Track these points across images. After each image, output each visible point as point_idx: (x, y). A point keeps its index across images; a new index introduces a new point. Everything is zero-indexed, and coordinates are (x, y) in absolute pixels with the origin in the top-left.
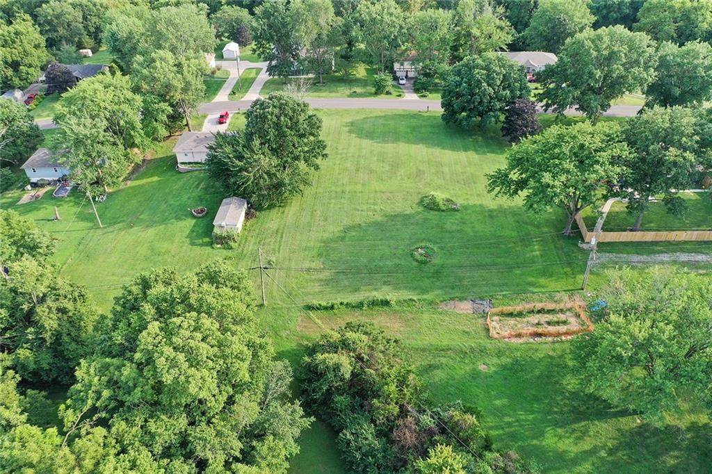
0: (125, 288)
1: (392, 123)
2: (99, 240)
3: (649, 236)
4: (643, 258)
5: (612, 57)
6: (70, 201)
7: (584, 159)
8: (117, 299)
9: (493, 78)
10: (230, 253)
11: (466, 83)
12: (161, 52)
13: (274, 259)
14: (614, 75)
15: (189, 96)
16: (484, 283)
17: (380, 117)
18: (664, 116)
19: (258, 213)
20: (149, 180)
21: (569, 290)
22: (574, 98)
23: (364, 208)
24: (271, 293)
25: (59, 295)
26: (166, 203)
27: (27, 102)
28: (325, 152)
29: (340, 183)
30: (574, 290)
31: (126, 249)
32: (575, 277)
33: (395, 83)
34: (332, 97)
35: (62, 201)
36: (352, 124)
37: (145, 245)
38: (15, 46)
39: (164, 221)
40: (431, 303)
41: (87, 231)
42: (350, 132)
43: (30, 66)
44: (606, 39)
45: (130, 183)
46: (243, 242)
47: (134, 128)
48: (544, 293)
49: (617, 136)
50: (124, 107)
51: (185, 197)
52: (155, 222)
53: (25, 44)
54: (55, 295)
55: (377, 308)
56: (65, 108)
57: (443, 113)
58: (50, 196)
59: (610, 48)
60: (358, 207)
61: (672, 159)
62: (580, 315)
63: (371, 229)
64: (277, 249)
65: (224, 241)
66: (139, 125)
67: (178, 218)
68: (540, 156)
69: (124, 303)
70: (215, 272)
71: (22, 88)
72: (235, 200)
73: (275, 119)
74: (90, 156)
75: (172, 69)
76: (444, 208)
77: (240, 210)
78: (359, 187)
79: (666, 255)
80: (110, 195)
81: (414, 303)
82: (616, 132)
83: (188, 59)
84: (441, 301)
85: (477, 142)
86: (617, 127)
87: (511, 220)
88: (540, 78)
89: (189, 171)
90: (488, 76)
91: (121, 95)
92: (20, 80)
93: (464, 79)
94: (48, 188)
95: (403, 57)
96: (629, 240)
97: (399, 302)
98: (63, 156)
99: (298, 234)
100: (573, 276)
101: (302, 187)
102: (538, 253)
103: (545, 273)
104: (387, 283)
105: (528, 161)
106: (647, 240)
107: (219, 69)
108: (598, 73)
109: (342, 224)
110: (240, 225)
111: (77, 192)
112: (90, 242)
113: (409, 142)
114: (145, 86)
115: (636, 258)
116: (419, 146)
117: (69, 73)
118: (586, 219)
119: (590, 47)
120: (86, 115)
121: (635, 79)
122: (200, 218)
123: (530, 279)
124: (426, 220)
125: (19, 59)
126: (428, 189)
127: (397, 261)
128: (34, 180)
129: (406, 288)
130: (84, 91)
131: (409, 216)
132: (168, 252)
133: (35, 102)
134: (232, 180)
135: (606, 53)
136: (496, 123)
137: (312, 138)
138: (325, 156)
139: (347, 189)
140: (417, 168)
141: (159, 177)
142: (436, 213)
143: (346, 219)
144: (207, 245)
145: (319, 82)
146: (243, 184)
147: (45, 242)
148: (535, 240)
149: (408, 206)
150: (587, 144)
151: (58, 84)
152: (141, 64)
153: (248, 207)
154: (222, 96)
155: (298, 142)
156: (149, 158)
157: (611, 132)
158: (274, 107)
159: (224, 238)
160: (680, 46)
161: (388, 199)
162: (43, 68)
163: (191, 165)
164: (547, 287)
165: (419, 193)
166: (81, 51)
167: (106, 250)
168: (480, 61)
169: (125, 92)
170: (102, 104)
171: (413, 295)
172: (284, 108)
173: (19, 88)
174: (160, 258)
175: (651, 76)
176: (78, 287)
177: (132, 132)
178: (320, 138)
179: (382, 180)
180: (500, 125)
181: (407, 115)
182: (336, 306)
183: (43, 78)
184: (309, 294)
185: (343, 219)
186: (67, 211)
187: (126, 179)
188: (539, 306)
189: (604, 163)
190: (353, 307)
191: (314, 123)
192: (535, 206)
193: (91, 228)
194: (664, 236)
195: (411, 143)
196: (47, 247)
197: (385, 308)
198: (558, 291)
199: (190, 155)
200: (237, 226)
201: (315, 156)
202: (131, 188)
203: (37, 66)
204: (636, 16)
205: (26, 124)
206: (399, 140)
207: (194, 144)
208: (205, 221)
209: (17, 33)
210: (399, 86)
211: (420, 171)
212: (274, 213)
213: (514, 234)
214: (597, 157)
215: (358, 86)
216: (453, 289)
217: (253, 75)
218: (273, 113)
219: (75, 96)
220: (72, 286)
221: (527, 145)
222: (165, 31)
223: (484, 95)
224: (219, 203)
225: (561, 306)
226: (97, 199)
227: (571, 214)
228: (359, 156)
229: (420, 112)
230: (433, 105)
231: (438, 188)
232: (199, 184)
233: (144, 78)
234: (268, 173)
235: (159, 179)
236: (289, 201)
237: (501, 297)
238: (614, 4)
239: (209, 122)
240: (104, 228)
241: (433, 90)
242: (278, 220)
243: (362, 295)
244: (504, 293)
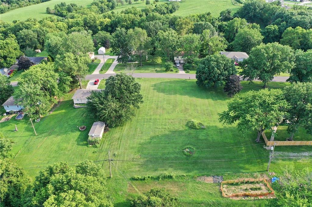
0: (41, 172)
1: (173, 85)
2: (34, 141)
3: (298, 143)
4: (296, 154)
5: (274, 56)
6: (23, 121)
7: (266, 107)
8: (37, 178)
9: (220, 66)
10: (96, 149)
11: (207, 68)
12: (68, 54)
13: (116, 153)
14: (276, 65)
15: (81, 73)
16: (218, 167)
17: (167, 82)
19: (110, 129)
20: (60, 111)
21: (260, 172)
22: (257, 75)
23: (160, 127)
24: (115, 171)
26: (67, 123)
27: (9, 74)
28: (142, 100)
29: (149, 114)
30: (263, 171)
31: (47, 146)
32: (263, 164)
33: (174, 65)
34: (146, 73)
35: (19, 121)
36: (155, 85)
37: (56, 145)
38: (6, 49)
39: (66, 132)
40: (193, 177)
41: (29, 137)
42: (154, 89)
43: (12, 58)
44: (271, 49)
45: (51, 113)
46: (102, 144)
47: (54, 88)
48: (248, 173)
49: (281, 96)
50: (50, 79)
51: (76, 121)
52: (62, 133)
53: (10, 48)
55: (166, 180)
56: (22, 79)
57: (197, 81)
58: (14, 119)
59: (273, 53)
60: (157, 127)
62: (267, 185)
63: (163, 138)
64: (118, 148)
65: (93, 143)
66: (57, 86)
67: (72, 131)
68: (244, 106)
69: (40, 180)
71: (8, 68)
72: (99, 123)
73: (119, 85)
74: (33, 101)
75: (73, 61)
76: (198, 128)
77: (102, 128)
78: (158, 117)
79: (307, 153)
80: (42, 119)
81: (184, 177)
83: (81, 57)
84: (198, 177)
85: (213, 94)
86: (279, 92)
87: (230, 134)
88: (241, 65)
89: (79, 108)
90: (217, 65)
91: (49, 73)
92: (7, 64)
93: (206, 66)
94: (14, 115)
95: (178, 54)
96: (288, 145)
97: (177, 177)
98: (20, 101)
99: (129, 140)
100: (262, 164)
101: (131, 117)
102: (244, 151)
103: (248, 162)
104: (171, 166)
105: (238, 108)
106: (297, 145)
107: (96, 59)
108: (268, 64)
109: (150, 135)
110: (101, 136)
111: (26, 117)
112: (30, 142)
113: (181, 94)
114: (60, 69)
115: (291, 154)
116: (185, 96)
117: (28, 61)
118: (266, 133)
119: (264, 52)
120: (32, 83)
121: (285, 66)
122: (83, 131)
123: (241, 165)
124: (190, 134)
125: (7, 55)
126: (190, 118)
127: (176, 155)
128: (8, 111)
129: (180, 169)
130: (32, 72)
131: (182, 132)
132: (66, 148)
133: (13, 73)
134: (98, 114)
135: (271, 55)
136: (221, 86)
137: (136, 94)
138: (142, 102)
139: (153, 117)
140: (185, 107)
141: (65, 110)
142: (195, 130)
143: (151, 133)
144: (85, 145)
145: (140, 65)
146: (103, 116)
148: (242, 144)
149: (181, 127)
150: (267, 101)
151: (24, 65)
152: (59, 59)
153: (105, 126)
154: (96, 72)
155: (130, 96)
156: (61, 101)
157: (278, 95)
158: (119, 80)
159: (93, 142)
160: (304, 51)
161: (171, 123)
162: (17, 58)
163: (80, 105)
164: (249, 169)
165: (186, 120)
166: (36, 50)
167: (37, 147)
168: (213, 58)
169: (51, 72)
170: (40, 78)
171: (184, 173)
172: (123, 81)
173: (6, 67)
174: (62, 152)
175: (293, 65)
177: (54, 90)
178: (140, 94)
179: (169, 113)
180: (223, 86)
181: (180, 81)
182: (146, 179)
183: (17, 63)
184: (133, 172)
185: (150, 133)
186: (21, 127)
187: (50, 111)
188: (246, 180)
189: (276, 110)
190: (154, 179)
191: (137, 87)
192: (243, 130)
193: (31, 135)
194: (304, 143)
195: (182, 95)
196: (8, 147)
197: (170, 180)
198: (255, 172)
199: (80, 100)
200: (100, 136)
201: (137, 102)
202: (52, 115)
203: (15, 58)
204: (281, 36)
205: (6, 85)
206: (177, 94)
207: (82, 95)
208: (85, 133)
209: (7, 44)
210: (176, 67)
211: (186, 109)
212: (118, 129)
213: (232, 141)
214: (273, 107)
215: (158, 67)
216: (203, 170)
217: (111, 62)
218: (117, 83)
219: (27, 74)
221: (237, 98)
222: (70, 44)
223: (216, 73)
224: (91, 124)
225: (257, 180)
226: (35, 121)
227: (260, 132)
228: (158, 101)
229: (186, 79)
230: (192, 76)
231: (195, 117)
232: (83, 114)
233: (60, 65)
234: (116, 111)
235: (65, 111)
236: (125, 123)
237: (227, 175)
238: (272, 31)
239: (90, 84)
240: (38, 135)
241: (192, 69)
242: (119, 133)
243: (159, 173)
244: (229, 173)
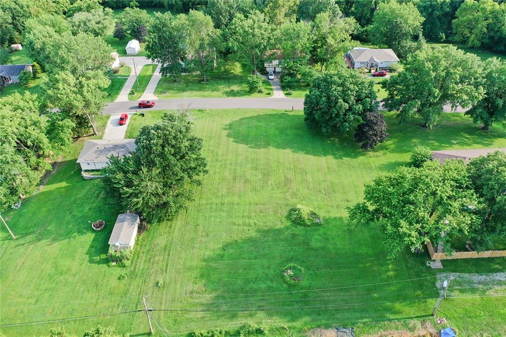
1: (262, 124)
2: (11, 253)
3: (487, 254)
4: (483, 278)
5: (448, 77)
10: (123, 272)
12: (64, 74)
13: (161, 281)
17: (253, 118)
19: (149, 226)
20: (58, 185)
21: (421, 317)
23: (241, 222)
26: (70, 213)
30: (425, 316)
31: (33, 265)
32: (426, 302)
33: (263, 78)
34: (214, 97)
36: (230, 126)
37: (50, 262)
39: (68, 234)
40: (300, 331)
41: (2, 243)
42: (229, 136)
45: (43, 189)
46: (135, 259)
48: (399, 320)
51: (87, 208)
52: (61, 235)
55: (252, 336)
60: (235, 221)
63: (246, 246)
64: (164, 269)
65: (119, 260)
67: (80, 232)
72: (128, 216)
76: (309, 223)
77: (133, 226)
78: (236, 199)
79: (502, 274)
80: (25, 201)
81: (285, 331)
84: (309, 329)
85: (334, 144)
89: (92, 179)
96: (469, 257)
97: (271, 330)
99: (183, 252)
100: (423, 300)
101: (186, 202)
102: (391, 273)
103: (400, 297)
104: (260, 308)
107: (122, 66)
109: (221, 240)
110: (132, 243)
113: (278, 146)
115: (476, 278)
116: (286, 151)
119: (430, 69)
122: (99, 231)
123: (387, 304)
124: (294, 236)
126: (295, 201)
127: (269, 283)
129: (277, 314)
131: (279, 232)
132: (69, 270)
134: (124, 203)
135: (443, 74)
137: (195, 156)
138: (206, 172)
140: (285, 176)
141: (67, 183)
142: (303, 227)
143: (225, 234)
144: (104, 263)
145: (203, 80)
146: (133, 206)
149: (279, 222)
153: (140, 220)
154: (123, 96)
156: (59, 161)
158: (159, 137)
159: (119, 257)
161: (260, 211)
163: (93, 173)
164: (401, 313)
165: (287, 205)
166: (13, 46)
167: (16, 266)
168: (336, 78)
171: (283, 322)
172: (168, 138)
174: (61, 278)
175: (482, 93)
179: (255, 190)
181: (277, 114)
184: (192, 320)
185: (223, 235)
187: (38, 185)
193: (6, 239)
195: (279, 148)
197: (260, 336)
198: (411, 318)
199: (92, 164)
200: (130, 245)
201: (197, 174)
202: (43, 193)
206: (269, 145)
207: (95, 155)
208: (103, 235)
210: (267, 83)
211: (287, 179)
212: (163, 227)
213: (370, 252)
215: (236, 84)
216: (319, 315)
217: (149, 73)
218: (157, 144)
223: (340, 109)
225: (415, 334)
226: (12, 207)
228: (236, 163)
229: (286, 111)
230: (297, 104)
231: (303, 200)
232: (99, 193)
235: (67, 185)
237: (362, 325)
239: (111, 124)
240: (17, 239)
241: (296, 87)
242: (166, 235)
243: (239, 322)
244: (364, 320)
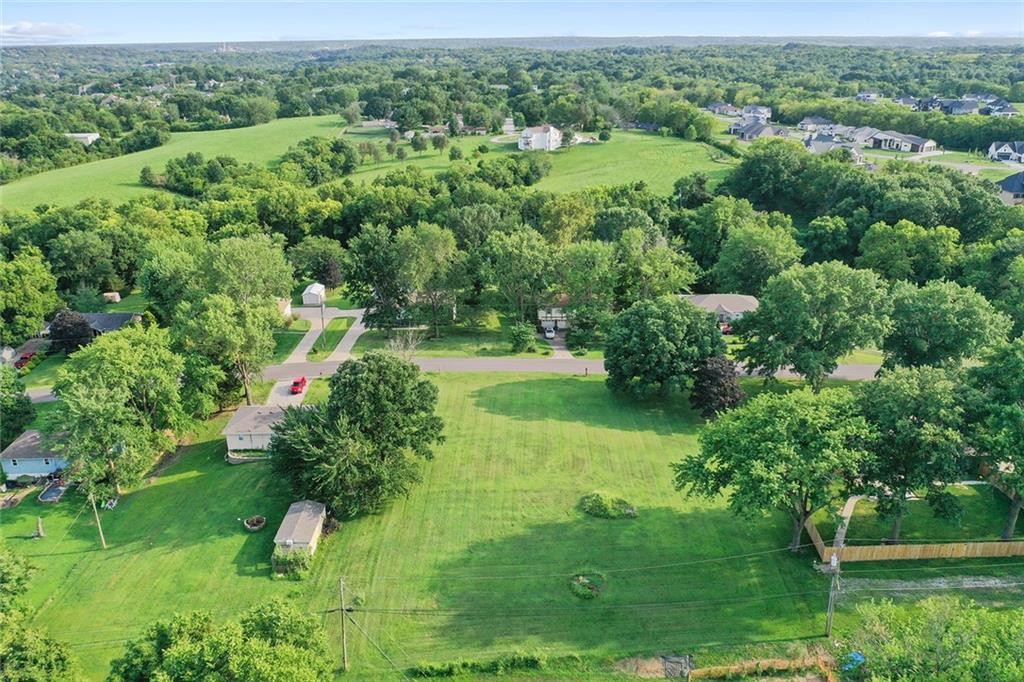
0: (131, 646)
1: (536, 391)
2: (99, 568)
4: (910, 585)
5: (831, 301)
6: (63, 508)
7: (808, 440)
8: (116, 664)
9: (674, 331)
10: (296, 587)
11: (636, 336)
12: (216, 298)
13: (362, 595)
14: (838, 325)
15: (252, 356)
16: (679, 628)
17: (520, 383)
18: (911, 381)
19: (341, 525)
20: (184, 476)
21: (806, 638)
22: (785, 355)
23: (499, 514)
24: (357, 650)
25: (25, 659)
26: (206, 509)
27: (18, 365)
28: (441, 434)
29: (463, 478)
30: (815, 637)
31: (139, 582)
32: (813, 617)
33: (539, 336)
34: (450, 356)
35: (49, 508)
36: (481, 393)
37: (168, 577)
38: (13, 288)
39: (201, 537)
40: (602, 662)
41: (81, 555)
43: (30, 315)
44: (821, 278)
45: (155, 481)
46: (318, 569)
47: (168, 401)
48: (769, 643)
49: (850, 408)
50: (158, 372)
51: (234, 501)
52: (187, 539)
53: (27, 287)
54: (19, 658)
55: (518, 672)
56: (71, 374)
57: (606, 377)
58: (33, 502)
59: (828, 289)
60: (489, 514)
61: (930, 438)
62: (827, 677)
63: (509, 547)
64: (368, 579)
65: (288, 568)
66: (176, 397)
67: (222, 533)
68: (746, 437)
69: (125, 672)
70: (271, 619)
71: (13, 345)
72: (308, 505)
73: (371, 388)
74: (100, 441)
75: (229, 319)
76: (614, 514)
77: (315, 519)
78: (490, 485)
79: (942, 580)
80: (123, 499)
81: (575, 663)
82: (848, 403)
83: (254, 306)
84: (617, 660)
85: (658, 416)
86: (847, 396)
87: (712, 530)
88: (737, 329)
89: (245, 463)
90: (667, 327)
91: (154, 355)
92: (14, 334)
93: (635, 332)
94: (32, 489)
95: (550, 302)
96: (885, 558)
97: (552, 662)
98: (60, 441)
99: (400, 556)
100: (810, 616)
101: (407, 485)
102: (755, 580)
103: (771, 610)
104: (533, 631)
105: (730, 445)
106: (912, 557)
107: (295, 319)
108: (815, 323)
109: (466, 540)
110: (314, 543)
111: (75, 495)
112: (84, 571)
113: (562, 418)
114: (190, 343)
115: (899, 586)
116: (575, 424)
117: (84, 325)
118: (821, 527)
119: (801, 289)
120: (102, 384)
121: (866, 329)
122: (255, 532)
123: (749, 621)
124: (588, 532)
125: (16, 306)
126: (590, 486)
127: (547, 596)
128: (11, 477)
129: (561, 638)
130: (103, 350)
131: (564, 527)
132: (202, 586)
133: (31, 364)
134: (306, 476)
135: (823, 296)
136: (682, 390)
137: (423, 414)
138: (441, 439)
139: (474, 487)
140: (573, 456)
141: (198, 471)
142: (604, 520)
143: (471, 532)
144: (262, 575)
145: (434, 337)
146: (321, 481)
147: (17, 571)
148: (750, 560)
149: (563, 513)
150: (810, 420)
151: (67, 339)
152: (187, 313)
153: (327, 515)
154: (298, 356)
155: (404, 420)
156: (186, 444)
157: (841, 402)
158: (370, 371)
159: (290, 563)
160: (919, 287)
161: (533, 501)
162: (47, 318)
163: (248, 454)
164: (773, 633)
165: (578, 492)
166: (105, 294)
167: (108, 583)
168: (654, 308)
169: (161, 351)
170: (126, 368)
171: (572, 650)
172: (385, 373)
173: (10, 345)
174: (189, 596)
175: (887, 325)
176: (57, 645)
177: (166, 407)
178: (435, 414)
179: (523, 473)
180: (687, 393)
181: (557, 380)
182: (456, 670)
183: (48, 331)
184: (414, 650)
185: (468, 533)
186: (55, 525)
187: (149, 475)
188: (764, 663)
189: (836, 446)
190: (482, 671)
191: (426, 393)
192: (745, 509)
193: (89, 550)
194: (935, 550)
195: (564, 420)
196: (19, 579)
197: (532, 672)
198: (791, 640)
199: (247, 439)
200: (311, 544)
201: (427, 440)
202: (156, 487)
203: (40, 315)
204: (857, 247)
205: (13, 395)
206: (547, 416)
208: (262, 537)
209: (18, 272)
210: (544, 341)
211: (578, 459)
212: (365, 525)
213: (719, 551)
214: (826, 438)
215: (489, 341)
216: (633, 638)
217: (343, 326)
218: (368, 379)
219: (89, 356)
220: (47, 644)
221: (726, 421)
222: (223, 270)
223: (663, 352)
224: (284, 510)
225: (798, 663)
226: (102, 506)
227: (799, 521)
228: (491, 439)
229: (575, 376)
230: (593, 366)
231: (605, 484)
232: (257, 481)
233: (190, 332)
234: (359, 466)
236: (388, 506)
237: (706, 651)
238: (827, 233)
239: (277, 392)
240: (109, 549)
241: (592, 346)
242: (371, 535)
243: (496, 652)
244: (711, 644)
